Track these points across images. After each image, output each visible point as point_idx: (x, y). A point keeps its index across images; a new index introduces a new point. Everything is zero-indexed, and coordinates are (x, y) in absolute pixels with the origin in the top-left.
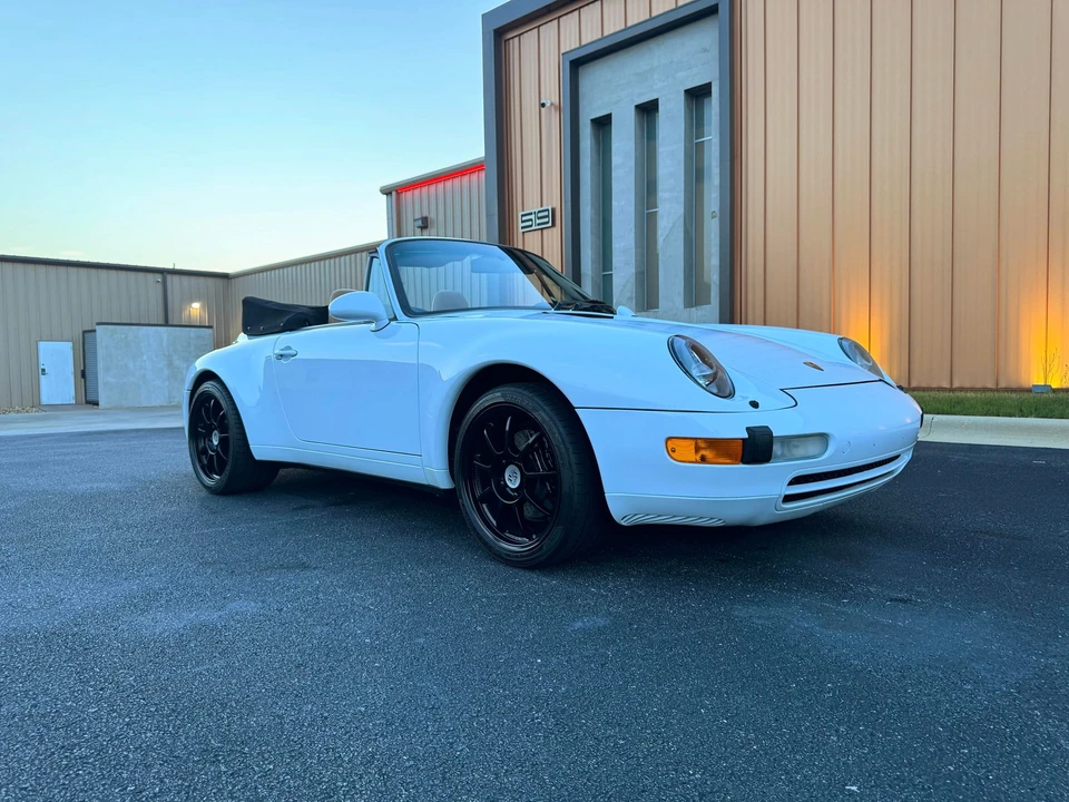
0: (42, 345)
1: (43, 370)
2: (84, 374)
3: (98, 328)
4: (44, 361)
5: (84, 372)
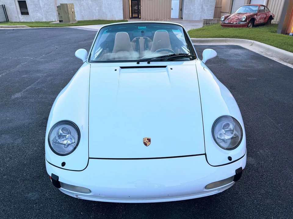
1: (172, 8)
5: (181, 9)
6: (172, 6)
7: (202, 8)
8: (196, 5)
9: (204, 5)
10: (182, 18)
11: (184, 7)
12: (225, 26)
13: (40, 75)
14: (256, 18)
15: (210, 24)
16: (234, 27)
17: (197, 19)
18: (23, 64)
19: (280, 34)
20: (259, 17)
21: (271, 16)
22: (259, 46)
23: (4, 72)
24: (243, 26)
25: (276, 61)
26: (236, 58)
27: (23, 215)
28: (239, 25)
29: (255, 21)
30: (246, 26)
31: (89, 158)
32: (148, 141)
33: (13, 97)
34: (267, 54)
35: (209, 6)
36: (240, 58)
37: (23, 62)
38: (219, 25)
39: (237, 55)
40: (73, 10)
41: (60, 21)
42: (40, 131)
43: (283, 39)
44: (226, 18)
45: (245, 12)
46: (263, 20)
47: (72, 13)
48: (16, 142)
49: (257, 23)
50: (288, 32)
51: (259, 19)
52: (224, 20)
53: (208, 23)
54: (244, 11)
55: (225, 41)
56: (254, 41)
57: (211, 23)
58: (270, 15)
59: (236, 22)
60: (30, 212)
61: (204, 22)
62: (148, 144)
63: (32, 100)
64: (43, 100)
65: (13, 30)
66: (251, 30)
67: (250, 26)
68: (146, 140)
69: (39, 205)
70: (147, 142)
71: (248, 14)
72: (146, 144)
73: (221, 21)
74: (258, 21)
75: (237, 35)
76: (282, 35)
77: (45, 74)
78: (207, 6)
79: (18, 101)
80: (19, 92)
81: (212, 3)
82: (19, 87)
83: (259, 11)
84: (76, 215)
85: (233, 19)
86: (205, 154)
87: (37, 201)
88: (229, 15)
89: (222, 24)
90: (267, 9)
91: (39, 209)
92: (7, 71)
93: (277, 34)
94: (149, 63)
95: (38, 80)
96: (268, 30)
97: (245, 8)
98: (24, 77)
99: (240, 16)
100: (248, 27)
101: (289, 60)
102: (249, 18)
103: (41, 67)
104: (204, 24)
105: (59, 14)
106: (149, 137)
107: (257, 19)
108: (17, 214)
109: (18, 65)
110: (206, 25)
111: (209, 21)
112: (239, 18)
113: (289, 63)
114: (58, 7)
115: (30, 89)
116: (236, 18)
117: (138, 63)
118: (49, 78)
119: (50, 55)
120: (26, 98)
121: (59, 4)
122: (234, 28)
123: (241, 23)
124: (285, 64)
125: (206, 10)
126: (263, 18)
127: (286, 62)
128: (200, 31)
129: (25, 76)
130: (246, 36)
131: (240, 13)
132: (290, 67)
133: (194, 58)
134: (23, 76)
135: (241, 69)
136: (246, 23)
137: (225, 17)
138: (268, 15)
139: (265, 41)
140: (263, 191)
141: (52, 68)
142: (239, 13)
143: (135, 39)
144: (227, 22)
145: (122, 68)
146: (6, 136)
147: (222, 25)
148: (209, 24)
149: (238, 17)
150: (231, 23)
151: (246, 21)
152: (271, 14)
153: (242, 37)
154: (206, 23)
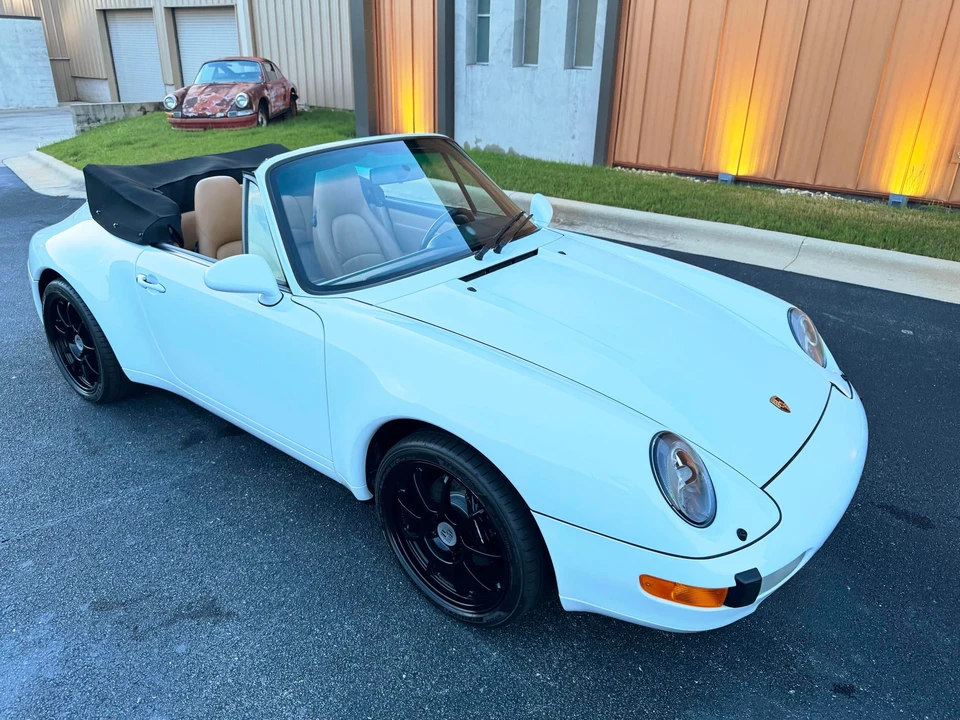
14: (269, 97)
15: (103, 122)
20: (273, 93)
21: (293, 90)
24: (247, 122)
28: (236, 119)
29: (270, 107)
30: (254, 120)
35: (25, 57)
44: (179, 100)
46: (282, 102)
49: (274, 110)
51: (273, 100)
53: (93, 117)
57: (106, 119)
58: (290, 88)
59: (222, 111)
61: (78, 115)
67: (262, 122)
71: (248, 87)
74: (274, 107)
81: (35, 47)
83: (266, 76)
85: (204, 103)
90: (277, 71)
94: (498, 251)
97: (214, 68)
99: (222, 92)
100: (258, 123)
102: (254, 98)
104: (79, 122)
110: (86, 125)
111: (94, 110)
112: (224, 100)
116: (213, 99)
117: (480, 258)
125: (18, 71)
126: (280, 96)
131: (215, 85)
138: (287, 88)
142: (211, 85)
144: (191, 111)
147: (179, 125)
148: (99, 121)
149: (217, 95)
150: (209, 117)
152: (288, 83)
154: (83, 118)
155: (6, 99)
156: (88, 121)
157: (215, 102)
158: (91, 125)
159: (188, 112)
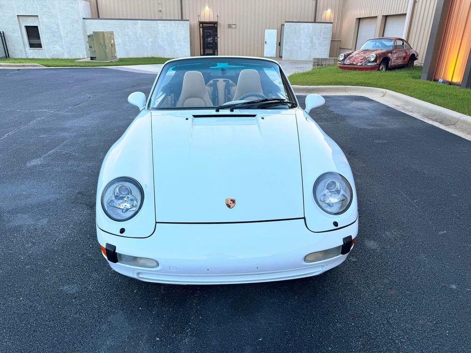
0: (266, 31)
1: (266, 42)
2: (280, 44)
3: (286, 24)
4: (267, 38)
5: (280, 43)
6: (265, 39)
7: (312, 41)
8: (302, 38)
9: (314, 38)
10: (281, 57)
11: (284, 41)
12: (345, 68)
13: (66, 134)
14: (391, 57)
15: (324, 66)
16: (359, 70)
17: (303, 59)
18: (39, 119)
19: (425, 81)
20: (395, 56)
21: (413, 55)
22: (393, 97)
23: (11, 130)
24: (372, 68)
25: (417, 118)
26: (359, 114)
27: (58, 312)
28: (366, 67)
29: (390, 62)
30: (376, 68)
31: (156, 223)
32: (232, 202)
33: (28, 164)
34: (405, 109)
35: (322, 39)
36: (366, 114)
37: (39, 117)
38: (335, 67)
39: (361, 109)
40: (112, 41)
41: (92, 58)
42: (74, 209)
43: (429, 88)
44: (346, 57)
45: (375, 49)
46: (402, 60)
47: (110, 45)
48: (39, 224)
49: (392, 64)
50: (437, 78)
51: (394, 59)
52: (344, 60)
53: (320, 63)
54: (373, 47)
55: (345, 90)
56: (387, 90)
57: (325, 64)
58: (411, 54)
59: (361, 62)
60: (68, 308)
61: (314, 62)
62: (232, 205)
63: (59, 169)
64: (75, 169)
65: (19, 70)
66: (383, 74)
67: (382, 69)
68: (230, 202)
69: (80, 300)
70: (230, 204)
71: (379, 52)
72: (229, 206)
73: (339, 61)
74: (394, 62)
75: (363, 81)
76: (428, 82)
77: (75, 134)
78: (319, 39)
79: (37, 170)
80: (37, 158)
81: (327, 35)
82: (37, 151)
83: (396, 47)
84: (132, 311)
85: (356, 58)
86: (304, 218)
87: (77, 295)
88: (350, 52)
89: (341, 65)
90: (406, 44)
91: (80, 305)
92: (16, 129)
93: (421, 80)
94: (232, 111)
95: (65, 142)
96: (407, 75)
97: (375, 43)
98: (43, 138)
99: (367, 54)
100: (379, 70)
101: (436, 117)
102: (380, 57)
103: (68, 124)
104: (314, 65)
105: (90, 47)
106: (233, 198)
107: (393, 59)
108: (50, 310)
109: (32, 120)
110: (316, 67)
111: (321, 61)
112: (365, 57)
113: (436, 121)
114: (89, 36)
115: (53, 153)
116: (361, 57)
117: (217, 111)
118: (81, 140)
119: (79, 107)
120: (48, 165)
121: (90, 33)
122: (358, 72)
123: (369, 64)
124: (430, 122)
125: (317, 45)
126: (401, 57)
127: (432, 119)
128: (308, 75)
129: (44, 136)
130: (375, 83)
131: (367, 50)
132: (437, 126)
133: (294, 106)
134: (41, 136)
135: (366, 129)
136: (375, 64)
137: (345, 55)
138: (408, 54)
139: (402, 91)
140: (386, 281)
141: (85, 125)
142: (365, 50)
143: (211, 82)
144: (347, 62)
145: (195, 116)
146: (24, 215)
147: (340, 67)
148: (322, 65)
149: (364, 55)
150: (354, 65)
151: (375, 61)
152: (413, 51)
153: (369, 84)
154: (316, 64)
155: (309, 56)
156: (318, 65)
157: (360, 58)
158: (319, 67)
159: (346, 62)
